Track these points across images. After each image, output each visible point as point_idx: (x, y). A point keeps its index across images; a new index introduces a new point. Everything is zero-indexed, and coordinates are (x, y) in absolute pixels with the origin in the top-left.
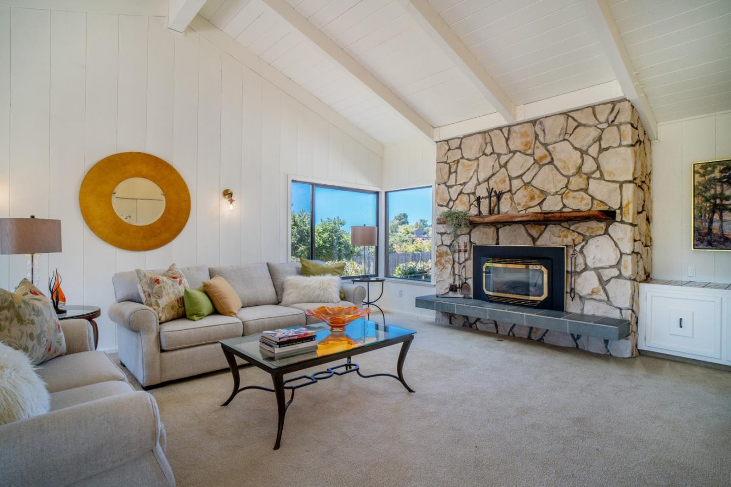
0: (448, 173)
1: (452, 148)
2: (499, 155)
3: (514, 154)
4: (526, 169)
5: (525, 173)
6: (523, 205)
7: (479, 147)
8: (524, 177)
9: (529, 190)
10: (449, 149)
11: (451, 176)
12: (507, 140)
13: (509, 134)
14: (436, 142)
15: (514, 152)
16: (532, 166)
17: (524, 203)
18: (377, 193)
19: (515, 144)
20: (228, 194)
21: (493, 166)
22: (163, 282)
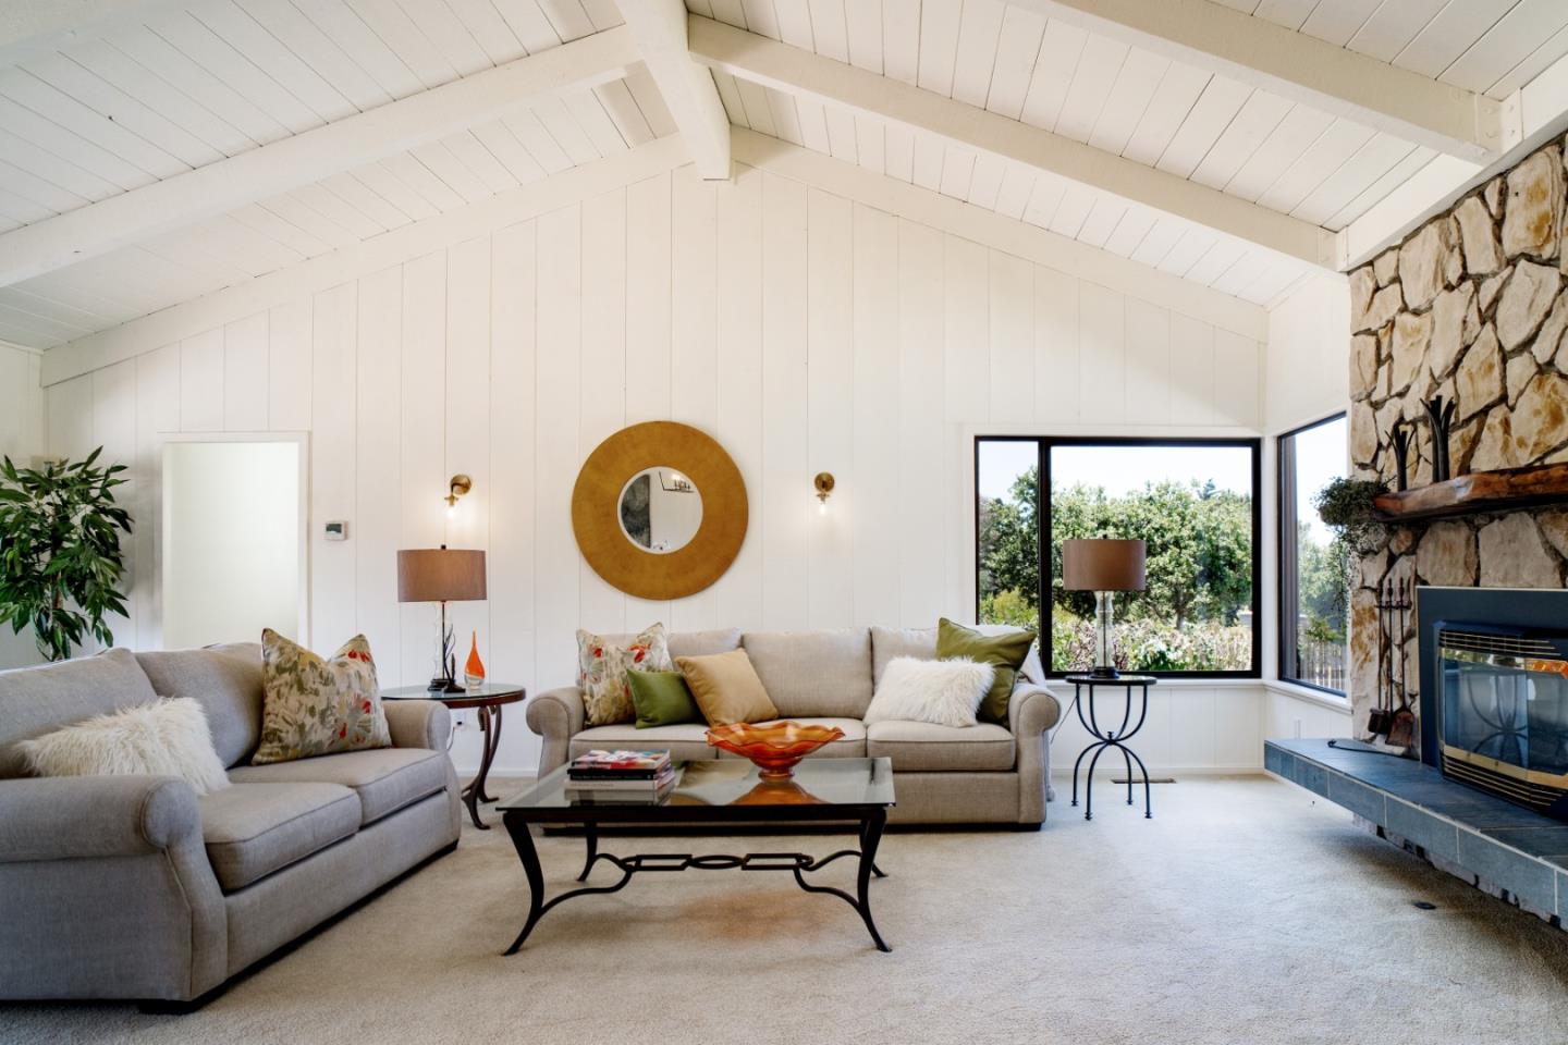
0: (1374, 363)
1: (1381, 285)
2: (1479, 280)
3: (1515, 266)
4: (1542, 314)
5: (1539, 327)
6: (1531, 447)
7: (1433, 266)
8: (1535, 348)
9: (1548, 388)
10: (1377, 289)
11: (1381, 370)
12: (1498, 223)
13: (1502, 203)
14: (1349, 273)
15: (1512, 262)
16: (1554, 300)
17: (1534, 439)
18: (1255, 444)
19: (1517, 235)
20: (825, 484)
21: (1464, 322)
22: (607, 653)
